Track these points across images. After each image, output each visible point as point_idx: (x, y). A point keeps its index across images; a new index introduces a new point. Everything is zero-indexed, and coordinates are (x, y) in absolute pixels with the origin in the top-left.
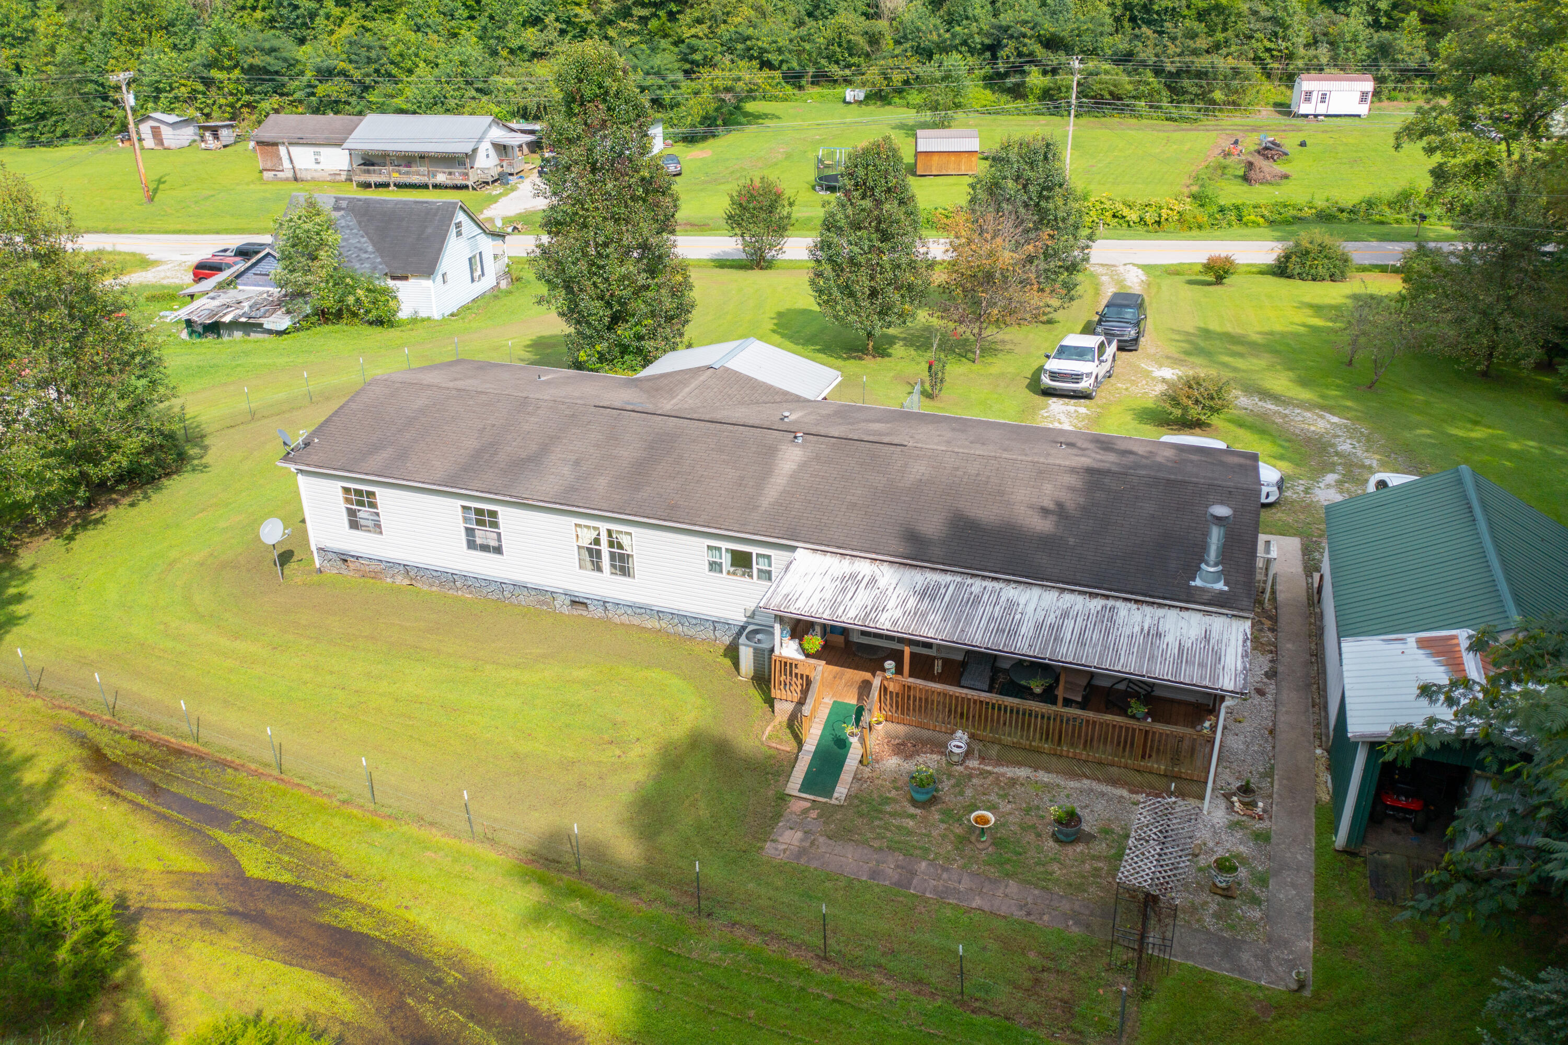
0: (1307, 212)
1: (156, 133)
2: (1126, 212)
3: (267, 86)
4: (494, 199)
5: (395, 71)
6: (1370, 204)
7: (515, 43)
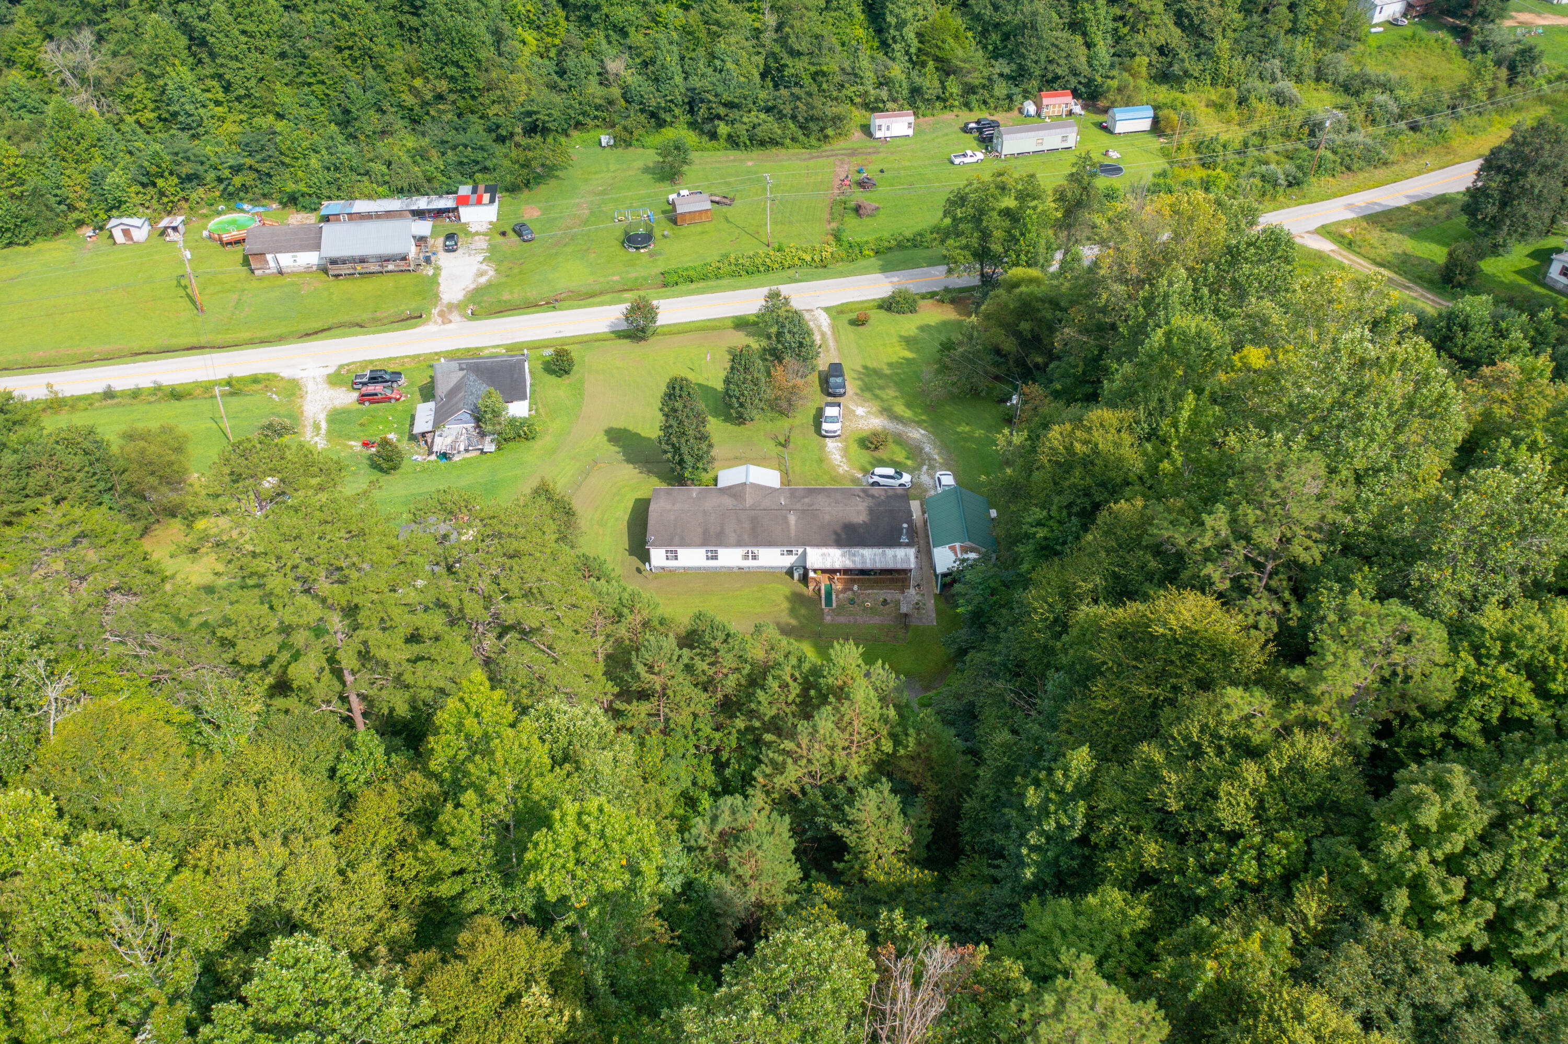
0: (893, 243)
1: (126, 233)
2: (804, 256)
3: (194, 183)
4: (434, 281)
5: (287, 160)
6: (921, 235)
7: (369, 129)
